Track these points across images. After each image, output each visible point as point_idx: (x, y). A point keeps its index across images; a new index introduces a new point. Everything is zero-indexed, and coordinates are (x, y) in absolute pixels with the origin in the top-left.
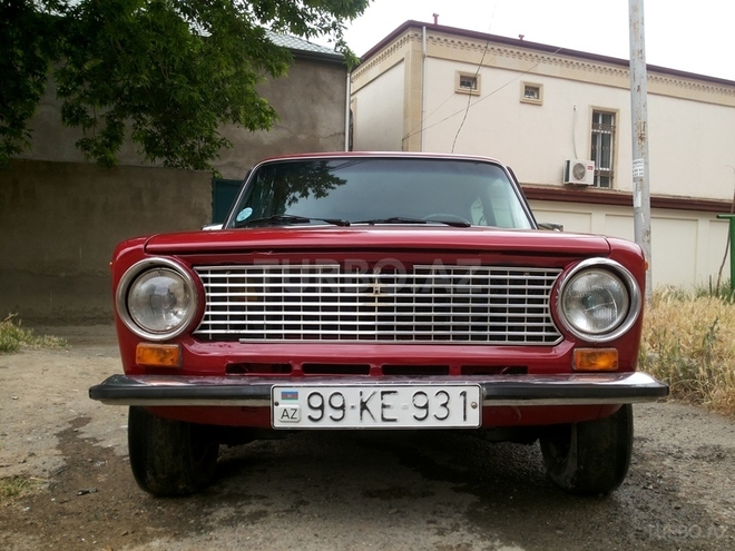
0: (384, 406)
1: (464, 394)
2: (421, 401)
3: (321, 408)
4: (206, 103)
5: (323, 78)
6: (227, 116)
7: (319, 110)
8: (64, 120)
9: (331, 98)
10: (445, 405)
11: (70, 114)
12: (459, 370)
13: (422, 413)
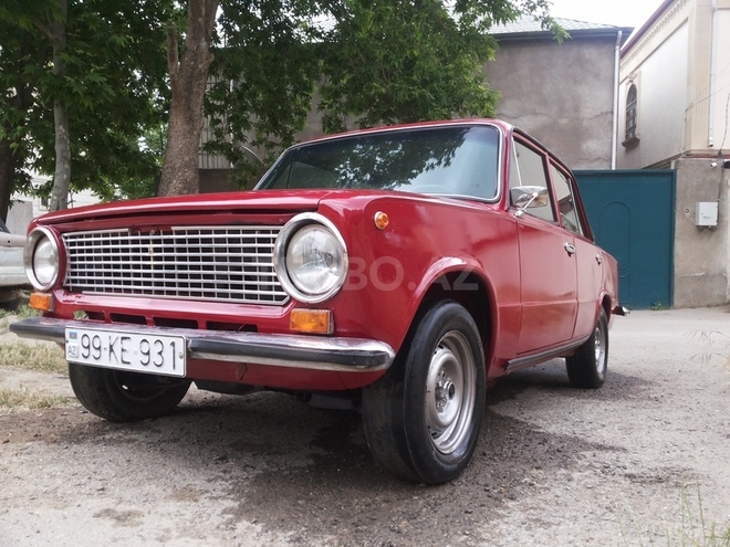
0: (123, 350)
1: (173, 344)
2: (145, 348)
3: (88, 347)
4: (438, 99)
5: (587, 56)
6: (465, 110)
7: (583, 91)
8: (324, 129)
9: (597, 76)
10: (160, 353)
11: (330, 125)
12: (204, 325)
13: (145, 360)
